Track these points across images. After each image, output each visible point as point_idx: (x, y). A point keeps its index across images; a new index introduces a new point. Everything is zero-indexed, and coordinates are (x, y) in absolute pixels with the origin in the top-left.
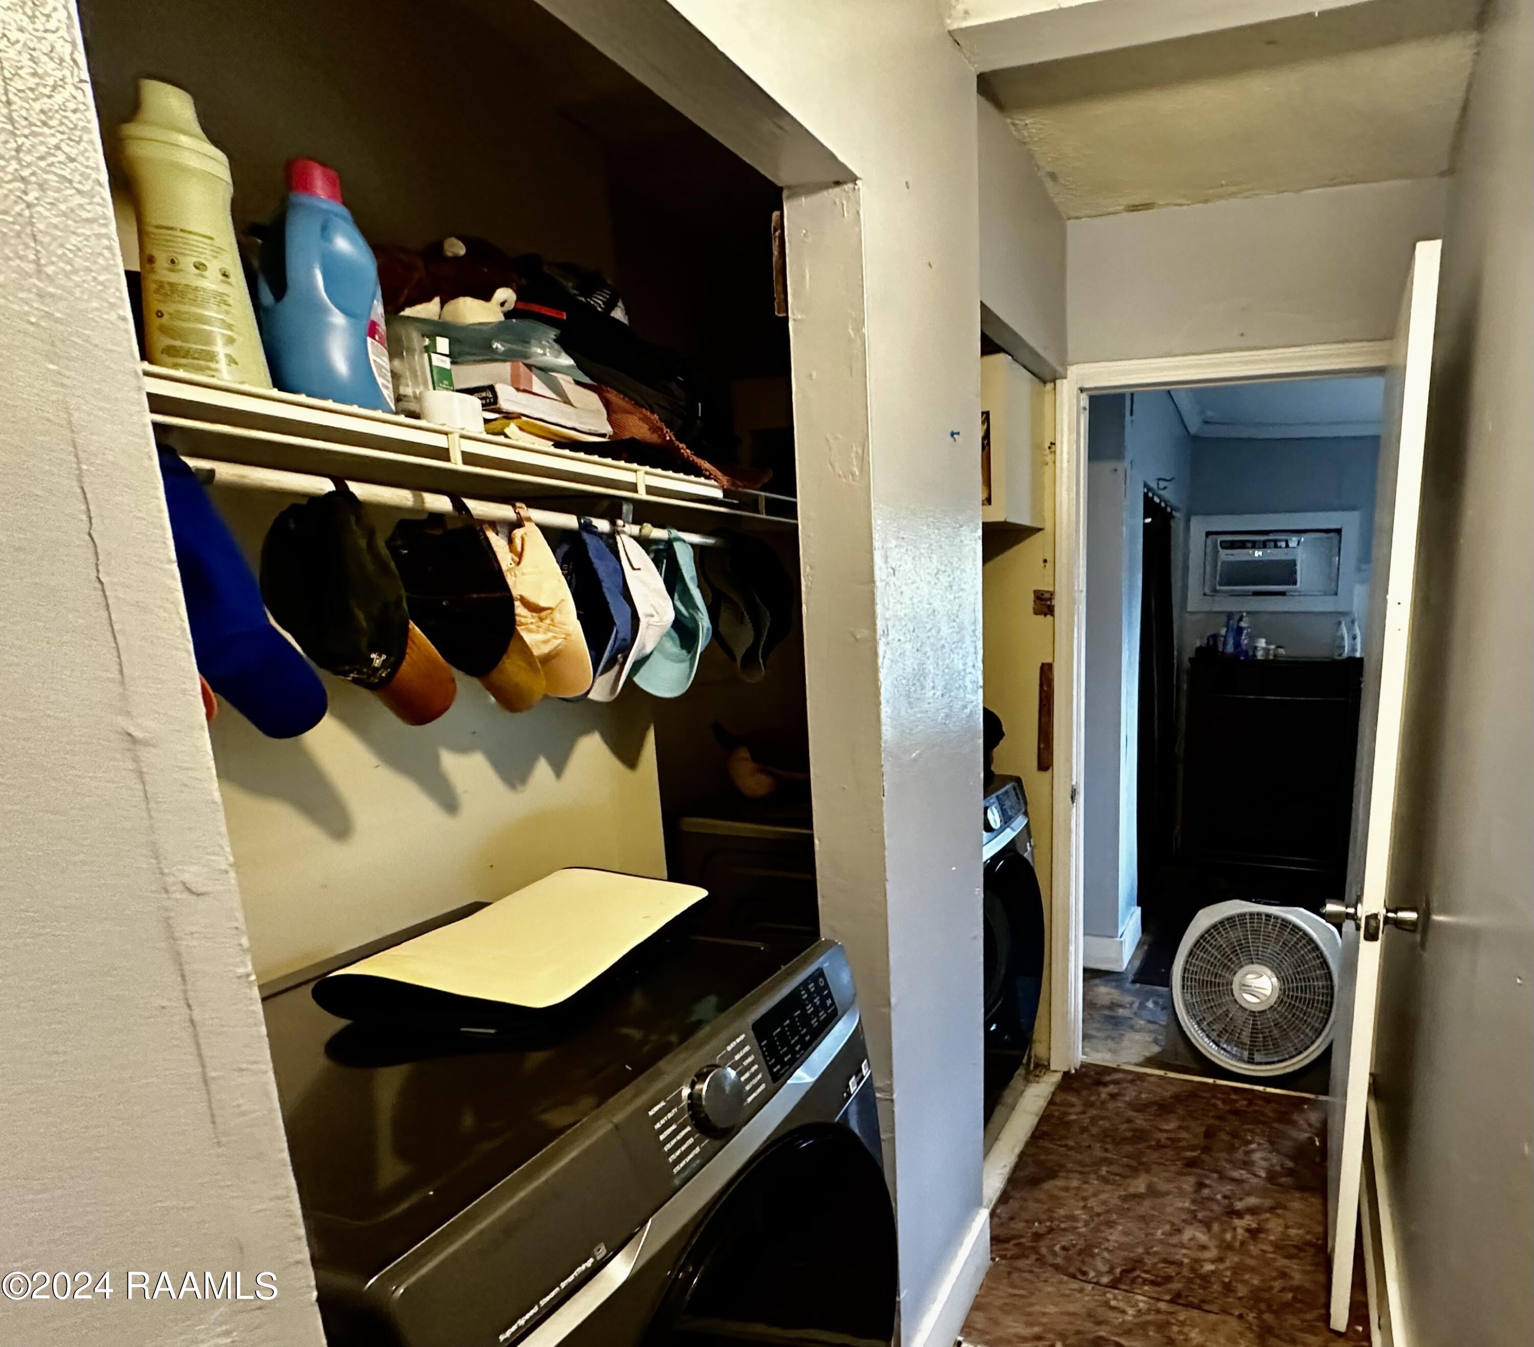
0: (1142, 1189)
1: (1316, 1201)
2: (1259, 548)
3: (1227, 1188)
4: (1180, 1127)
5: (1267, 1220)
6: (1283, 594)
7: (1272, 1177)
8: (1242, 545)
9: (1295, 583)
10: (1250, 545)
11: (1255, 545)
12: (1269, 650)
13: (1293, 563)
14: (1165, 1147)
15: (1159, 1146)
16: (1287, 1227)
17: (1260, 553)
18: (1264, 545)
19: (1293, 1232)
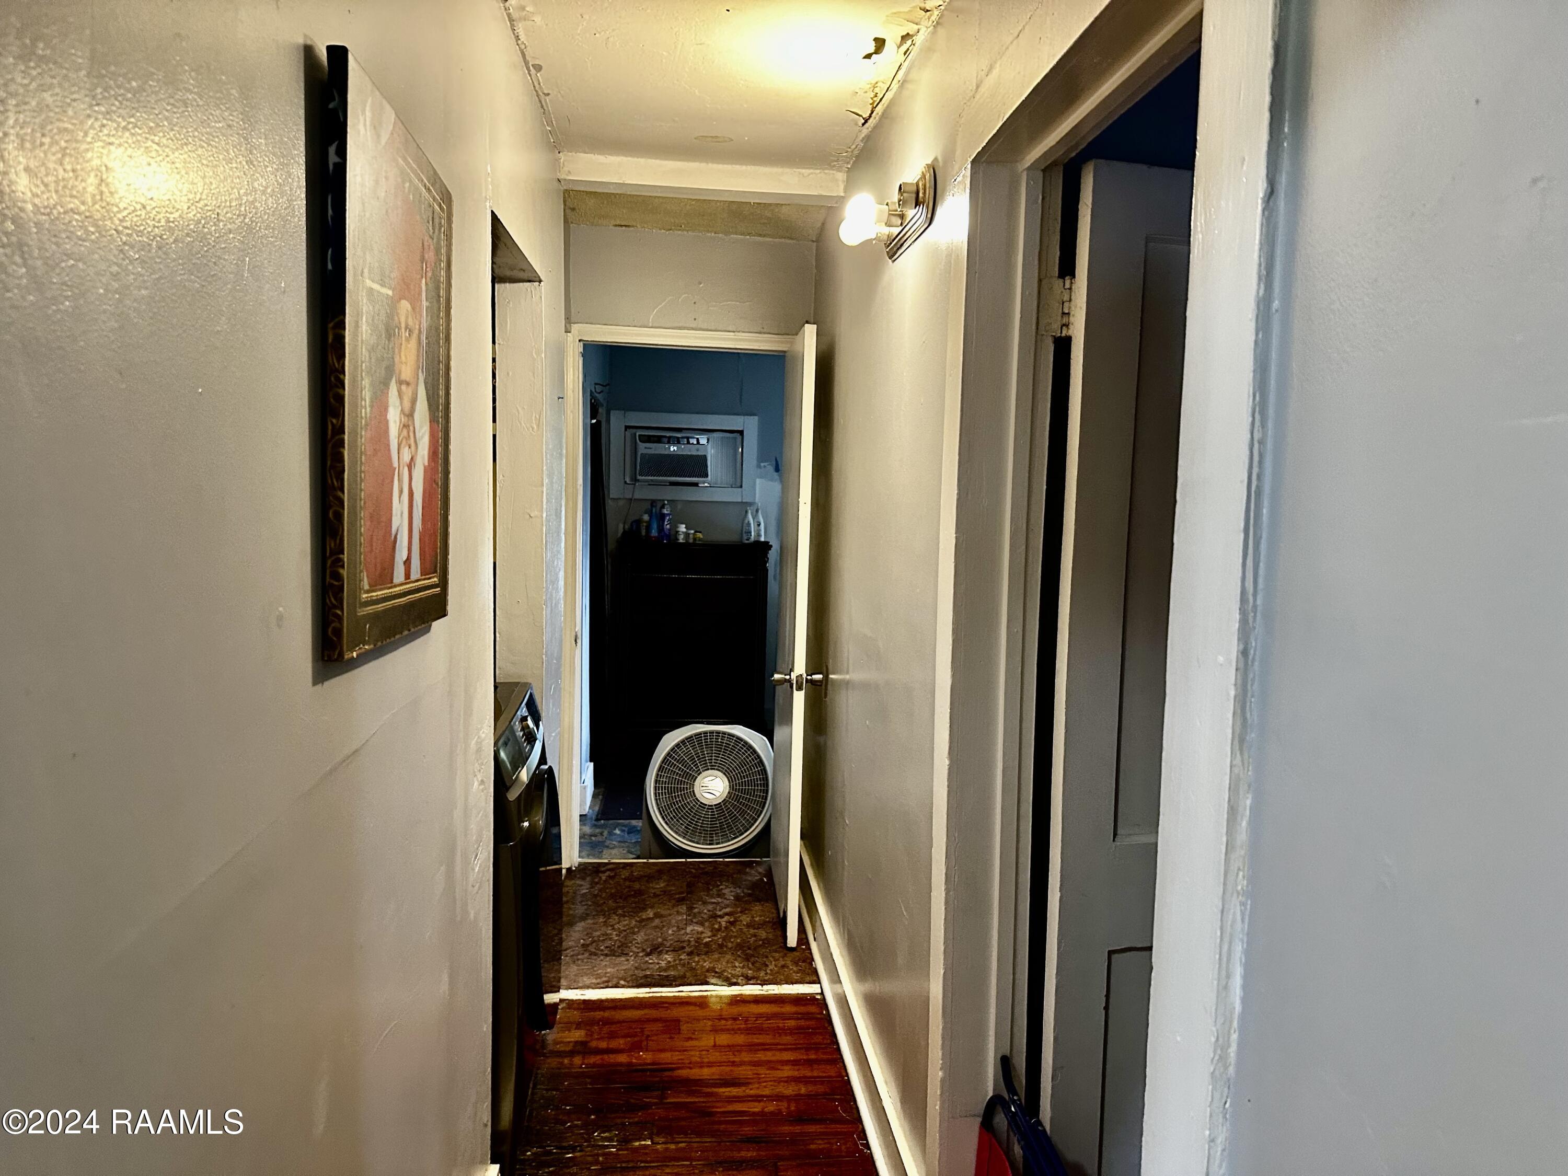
0: (651, 915)
1: (769, 905)
2: (674, 444)
3: (710, 907)
4: (667, 885)
5: (739, 917)
6: (696, 485)
7: (737, 898)
8: (658, 440)
9: (707, 476)
10: (666, 440)
11: (670, 441)
12: (689, 534)
13: (705, 458)
14: (660, 895)
15: (655, 895)
16: (753, 917)
17: (675, 448)
18: (678, 441)
19: (757, 919)
